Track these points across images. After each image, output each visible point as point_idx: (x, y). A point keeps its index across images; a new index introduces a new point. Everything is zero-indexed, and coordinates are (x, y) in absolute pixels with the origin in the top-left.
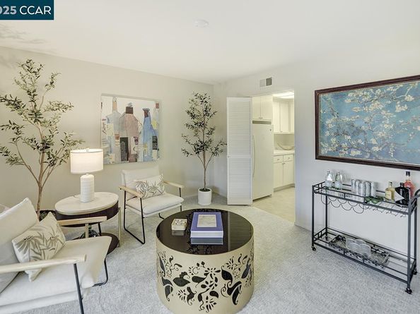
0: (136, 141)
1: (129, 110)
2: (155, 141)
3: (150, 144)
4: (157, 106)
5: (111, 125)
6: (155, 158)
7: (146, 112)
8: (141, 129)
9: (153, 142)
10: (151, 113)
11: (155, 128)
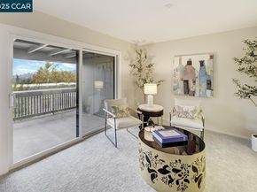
0: (194, 82)
1: (189, 63)
2: (209, 84)
3: (204, 85)
4: (212, 57)
5: (179, 73)
6: (209, 96)
7: (202, 63)
8: (197, 74)
9: (208, 84)
10: (206, 63)
11: (209, 73)
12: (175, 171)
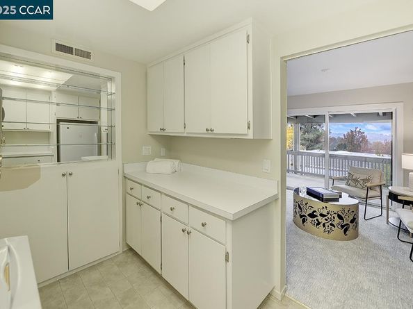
12: (322, 215)
